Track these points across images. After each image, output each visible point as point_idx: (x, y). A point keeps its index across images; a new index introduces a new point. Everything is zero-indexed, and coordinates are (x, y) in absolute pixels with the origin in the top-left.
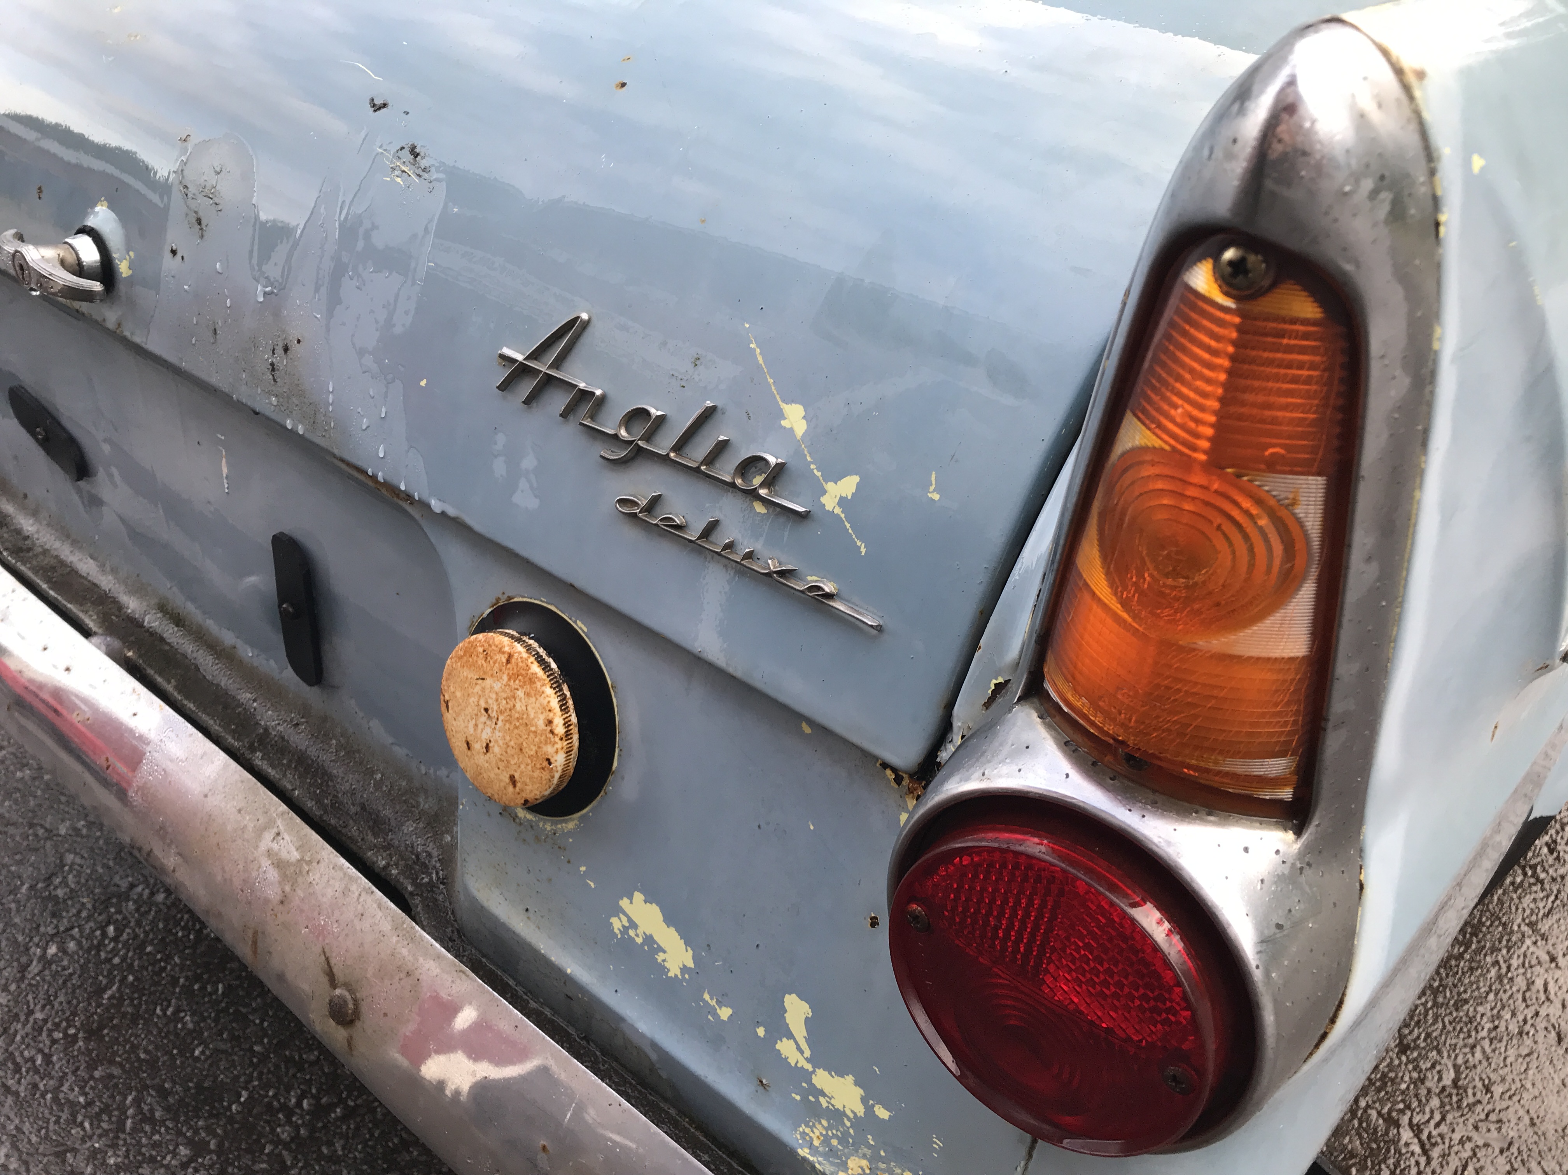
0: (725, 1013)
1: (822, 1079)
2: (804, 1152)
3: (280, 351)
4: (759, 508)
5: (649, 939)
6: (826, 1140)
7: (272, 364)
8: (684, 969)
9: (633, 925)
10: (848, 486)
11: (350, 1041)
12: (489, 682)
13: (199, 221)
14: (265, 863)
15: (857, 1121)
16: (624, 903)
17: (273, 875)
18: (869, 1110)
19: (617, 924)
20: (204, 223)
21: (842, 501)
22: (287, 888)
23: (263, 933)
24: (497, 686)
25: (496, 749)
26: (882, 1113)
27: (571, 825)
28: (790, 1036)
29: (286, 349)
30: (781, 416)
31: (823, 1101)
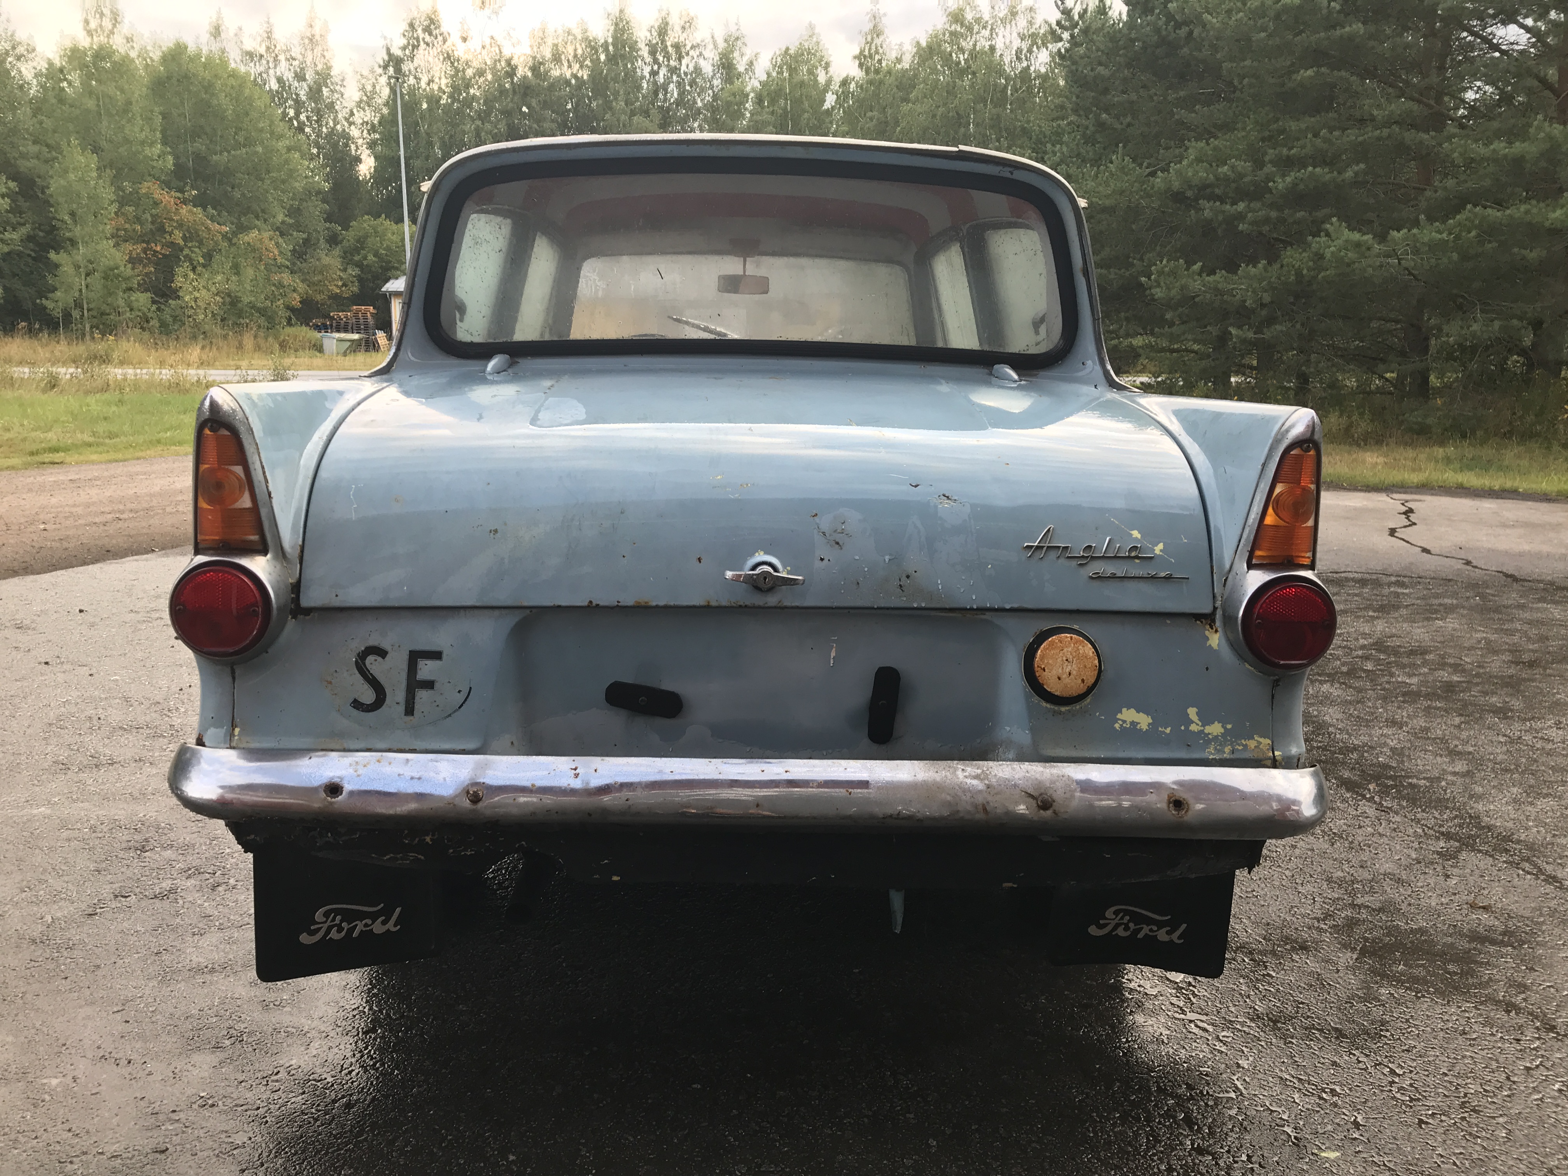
0: (1168, 730)
1: (1208, 729)
2: (1211, 757)
3: (904, 578)
4: (1137, 561)
5: (1132, 723)
6: (1215, 749)
7: (900, 585)
8: (1149, 724)
9: (1124, 722)
10: (1161, 546)
11: (1055, 812)
12: (1065, 650)
13: (837, 543)
14: (969, 781)
15: (1223, 735)
16: (1119, 716)
17: (975, 782)
18: (1225, 728)
19: (1117, 726)
20: (841, 543)
21: (1161, 551)
22: (987, 782)
23: (988, 802)
24: (1070, 649)
25: (1074, 673)
26: (1229, 726)
27: (1088, 700)
28: (1193, 722)
29: (908, 577)
30: (1132, 535)
31: (1210, 736)
